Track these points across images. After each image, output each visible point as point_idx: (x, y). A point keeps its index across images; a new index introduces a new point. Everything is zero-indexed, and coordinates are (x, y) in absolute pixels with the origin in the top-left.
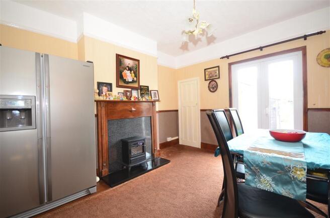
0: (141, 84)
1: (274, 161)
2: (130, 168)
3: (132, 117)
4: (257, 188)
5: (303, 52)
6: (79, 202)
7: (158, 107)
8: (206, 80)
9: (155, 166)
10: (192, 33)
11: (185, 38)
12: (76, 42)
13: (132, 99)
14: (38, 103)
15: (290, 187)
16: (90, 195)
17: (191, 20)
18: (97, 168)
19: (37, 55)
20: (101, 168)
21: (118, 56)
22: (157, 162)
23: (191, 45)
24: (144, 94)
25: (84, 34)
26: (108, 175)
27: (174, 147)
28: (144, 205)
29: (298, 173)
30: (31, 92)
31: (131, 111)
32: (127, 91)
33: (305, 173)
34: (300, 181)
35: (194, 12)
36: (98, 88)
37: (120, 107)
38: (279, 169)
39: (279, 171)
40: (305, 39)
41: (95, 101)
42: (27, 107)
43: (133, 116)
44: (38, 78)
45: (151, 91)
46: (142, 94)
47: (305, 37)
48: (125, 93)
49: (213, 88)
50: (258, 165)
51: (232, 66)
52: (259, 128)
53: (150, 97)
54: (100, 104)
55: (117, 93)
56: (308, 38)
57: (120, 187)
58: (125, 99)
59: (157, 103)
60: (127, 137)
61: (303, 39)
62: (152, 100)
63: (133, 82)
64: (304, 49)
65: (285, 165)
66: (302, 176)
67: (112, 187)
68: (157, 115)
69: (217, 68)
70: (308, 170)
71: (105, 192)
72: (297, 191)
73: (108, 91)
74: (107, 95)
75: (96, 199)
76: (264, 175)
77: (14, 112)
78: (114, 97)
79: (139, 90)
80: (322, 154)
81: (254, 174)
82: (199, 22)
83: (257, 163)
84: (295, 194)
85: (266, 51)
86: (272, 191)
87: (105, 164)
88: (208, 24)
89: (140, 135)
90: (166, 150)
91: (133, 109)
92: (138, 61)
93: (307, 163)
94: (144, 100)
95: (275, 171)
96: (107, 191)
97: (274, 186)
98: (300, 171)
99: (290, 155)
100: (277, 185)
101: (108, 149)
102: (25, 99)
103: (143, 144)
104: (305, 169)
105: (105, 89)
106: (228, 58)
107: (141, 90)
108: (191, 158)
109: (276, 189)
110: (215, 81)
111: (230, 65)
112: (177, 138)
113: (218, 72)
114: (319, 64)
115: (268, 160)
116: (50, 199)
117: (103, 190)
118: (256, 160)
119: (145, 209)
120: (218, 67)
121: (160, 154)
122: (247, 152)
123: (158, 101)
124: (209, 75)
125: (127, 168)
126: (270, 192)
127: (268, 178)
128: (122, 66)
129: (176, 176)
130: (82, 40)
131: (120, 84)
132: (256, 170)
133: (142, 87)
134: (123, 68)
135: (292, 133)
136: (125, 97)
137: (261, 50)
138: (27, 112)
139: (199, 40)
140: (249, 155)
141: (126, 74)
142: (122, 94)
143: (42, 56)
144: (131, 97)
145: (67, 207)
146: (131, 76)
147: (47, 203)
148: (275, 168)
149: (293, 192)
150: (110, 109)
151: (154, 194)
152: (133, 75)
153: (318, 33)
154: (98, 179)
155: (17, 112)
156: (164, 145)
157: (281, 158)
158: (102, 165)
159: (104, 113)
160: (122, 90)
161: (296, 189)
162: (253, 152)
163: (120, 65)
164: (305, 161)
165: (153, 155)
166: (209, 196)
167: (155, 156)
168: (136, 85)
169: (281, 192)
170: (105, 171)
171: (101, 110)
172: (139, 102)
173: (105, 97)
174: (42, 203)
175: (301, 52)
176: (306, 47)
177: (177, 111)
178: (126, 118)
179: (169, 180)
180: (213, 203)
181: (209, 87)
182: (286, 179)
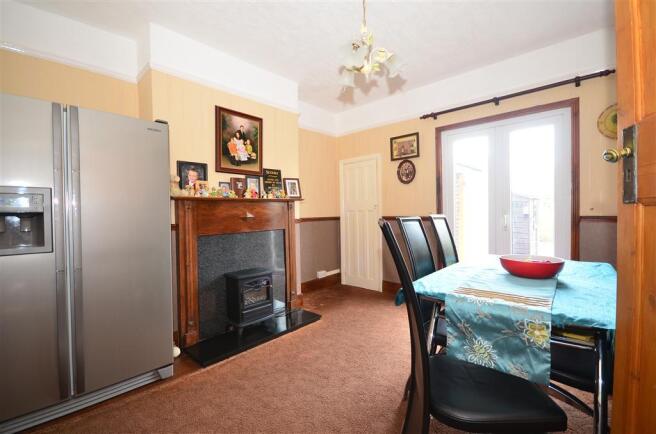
0: (265, 166)
1: (497, 312)
2: (241, 331)
3: (248, 230)
4: (467, 362)
5: (573, 110)
6: (139, 395)
7: (299, 211)
8: (393, 159)
9: (292, 326)
10: (359, 70)
11: (347, 80)
12: (135, 81)
13: (248, 196)
14: (56, 201)
15: (523, 359)
16: (161, 381)
17: (356, 47)
18: (177, 329)
19: (56, 107)
20: (183, 330)
21: (219, 111)
22: (296, 319)
23: (357, 92)
24: (270, 185)
25: (152, 65)
26: (198, 344)
27: (331, 291)
28: (265, 399)
29: (537, 333)
30: (43, 180)
31: (245, 219)
32: (238, 180)
33: (547, 333)
34: (539, 349)
35: (364, 30)
36: (180, 173)
37: (222, 211)
38: (504, 327)
39: (503, 330)
40: (578, 85)
41: (172, 198)
42: (34, 210)
43: (250, 228)
44: (57, 153)
45: (285, 179)
46: (266, 186)
47: (577, 81)
48: (233, 184)
49: (407, 175)
50: (468, 321)
51: (443, 133)
52: (490, 252)
53: (283, 191)
54: (184, 205)
55: (216, 184)
56: (582, 82)
57: (221, 366)
58: (232, 195)
59: (297, 203)
60: (236, 270)
61: (574, 84)
62: (288, 198)
63: (250, 161)
64: (574, 104)
65: (514, 319)
66: (543, 338)
67: (205, 367)
68: (297, 226)
69: (415, 137)
70: (553, 327)
71: (191, 375)
72: (535, 367)
73: (199, 179)
74: (197, 187)
75: (172, 389)
76: (480, 338)
77: (9, 218)
78: (211, 191)
79: (261, 178)
80: (586, 299)
81: (462, 336)
82: (373, 51)
83: (468, 316)
84: (532, 372)
85: (505, 107)
86: (493, 366)
87: (191, 323)
88: (389, 55)
89: (261, 266)
90: (316, 295)
91: (249, 215)
92: (260, 120)
93: (552, 315)
94: (271, 197)
95: (498, 331)
96: (193, 374)
97: (496, 357)
98: (540, 330)
99: (526, 301)
100: (500, 355)
101: (199, 293)
102: (32, 194)
103: (268, 283)
104: (548, 327)
105: (192, 175)
106: (435, 118)
107: (266, 177)
108: (361, 310)
109: (499, 363)
110: (411, 163)
111: (439, 130)
112: (336, 272)
113: (415, 145)
114: (602, 133)
115: (486, 311)
116: (81, 390)
117: (187, 373)
118: (466, 310)
119: (266, 406)
120: (417, 134)
121: (302, 304)
122: (452, 297)
123: (299, 199)
124: (400, 150)
125: (237, 329)
126: (489, 369)
127: (486, 344)
128: (228, 129)
129: (331, 345)
130: (146, 77)
131: (223, 166)
132: (466, 328)
133: (268, 172)
134: (229, 133)
135: (541, 261)
136: (233, 192)
137: (497, 104)
138: (35, 219)
139: (374, 83)
140: (454, 301)
141: (235, 145)
142: (227, 185)
143: (65, 110)
144: (245, 191)
145: (114, 405)
146: (246, 150)
147: (74, 397)
148: (498, 325)
149: (528, 369)
150: (203, 215)
151: (286, 379)
152: (250, 147)
153: (601, 74)
154: (177, 351)
155: (16, 219)
156: (311, 286)
157: (509, 307)
158: (187, 323)
159: (190, 224)
160: (227, 177)
161: (534, 363)
162: (463, 295)
163: (224, 128)
164: (549, 311)
165: (288, 305)
166: (389, 381)
167: (293, 308)
168: (255, 168)
169: (508, 368)
170: (192, 336)
171: (185, 217)
172: (261, 201)
173: (192, 191)
174: (64, 396)
175: (569, 109)
176: (578, 99)
177: (338, 219)
178: (234, 232)
179: (317, 352)
180: (395, 394)
181: (398, 173)
182: (517, 345)
